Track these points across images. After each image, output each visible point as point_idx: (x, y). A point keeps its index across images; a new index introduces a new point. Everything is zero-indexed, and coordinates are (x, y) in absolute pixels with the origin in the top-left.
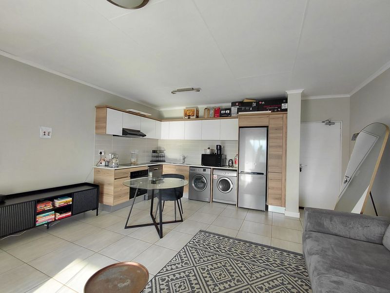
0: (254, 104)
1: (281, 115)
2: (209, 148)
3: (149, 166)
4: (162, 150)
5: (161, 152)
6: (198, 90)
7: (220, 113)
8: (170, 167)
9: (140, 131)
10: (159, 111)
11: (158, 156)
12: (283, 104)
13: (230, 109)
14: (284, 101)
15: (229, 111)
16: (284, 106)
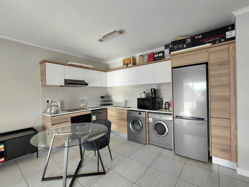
0: (189, 41)
1: (227, 46)
2: (144, 92)
3: (91, 110)
4: (110, 95)
5: (109, 97)
6: (121, 32)
7: (154, 58)
8: (112, 110)
9: (84, 81)
10: (106, 64)
11: (106, 101)
12: (227, 33)
13: (163, 52)
14: (230, 28)
15: (161, 54)
16: (229, 35)
